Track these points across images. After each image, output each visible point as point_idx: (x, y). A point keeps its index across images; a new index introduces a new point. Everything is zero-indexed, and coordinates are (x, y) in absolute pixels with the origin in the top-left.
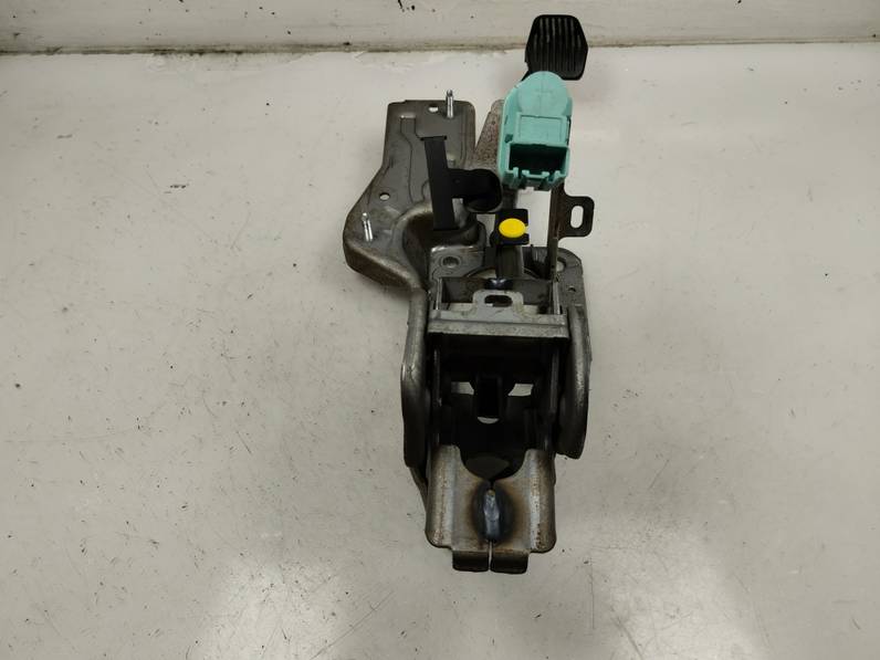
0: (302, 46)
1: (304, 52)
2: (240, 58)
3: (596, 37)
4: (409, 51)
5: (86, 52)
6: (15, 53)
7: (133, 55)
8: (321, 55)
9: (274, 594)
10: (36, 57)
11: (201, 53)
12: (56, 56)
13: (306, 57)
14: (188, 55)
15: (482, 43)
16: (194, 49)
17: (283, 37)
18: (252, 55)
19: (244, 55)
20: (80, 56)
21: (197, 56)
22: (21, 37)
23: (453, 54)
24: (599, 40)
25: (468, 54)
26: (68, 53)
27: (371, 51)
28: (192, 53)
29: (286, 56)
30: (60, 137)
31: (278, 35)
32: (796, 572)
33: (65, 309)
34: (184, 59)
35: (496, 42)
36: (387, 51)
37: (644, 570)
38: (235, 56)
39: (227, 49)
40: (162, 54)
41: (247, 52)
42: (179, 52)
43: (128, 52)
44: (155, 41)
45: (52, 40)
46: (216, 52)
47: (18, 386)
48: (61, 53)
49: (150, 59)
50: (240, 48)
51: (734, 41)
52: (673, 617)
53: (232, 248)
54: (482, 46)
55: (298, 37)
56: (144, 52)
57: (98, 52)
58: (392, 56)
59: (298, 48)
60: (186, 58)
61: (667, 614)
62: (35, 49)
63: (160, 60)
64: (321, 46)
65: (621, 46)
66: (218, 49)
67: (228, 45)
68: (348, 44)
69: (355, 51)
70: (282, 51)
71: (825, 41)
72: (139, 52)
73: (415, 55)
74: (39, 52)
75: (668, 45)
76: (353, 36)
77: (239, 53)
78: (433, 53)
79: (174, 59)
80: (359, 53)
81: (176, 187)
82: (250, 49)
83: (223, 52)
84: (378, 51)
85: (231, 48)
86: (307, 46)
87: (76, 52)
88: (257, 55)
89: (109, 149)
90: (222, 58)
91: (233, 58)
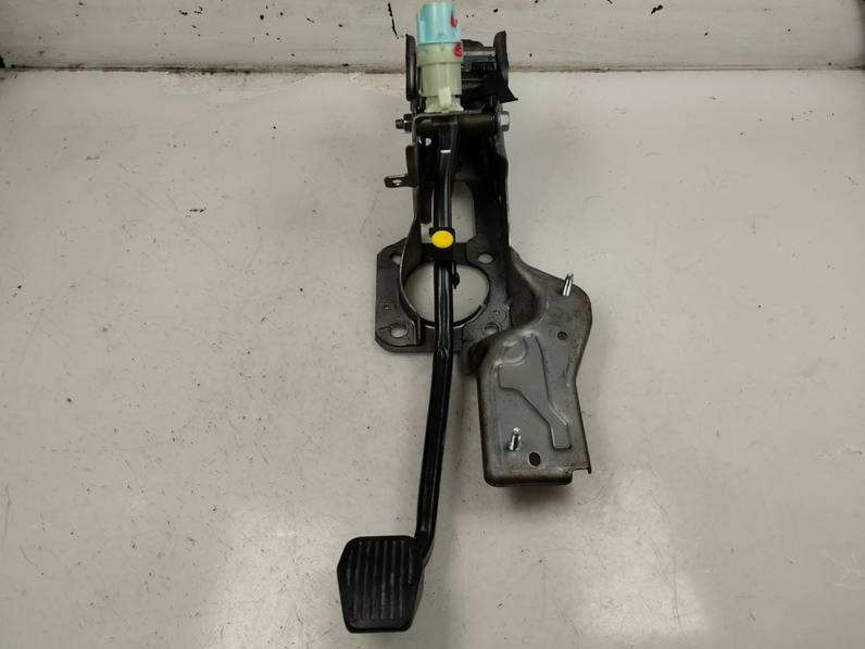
1: (306, 73)
2: (248, 77)
5: (107, 69)
6: (40, 68)
7: (150, 73)
9: (289, 584)
10: (59, 73)
11: (212, 71)
12: (78, 72)
13: (308, 77)
14: (200, 74)
16: (205, 67)
18: (258, 74)
19: (252, 75)
20: (100, 72)
21: (208, 75)
22: (47, 54)
24: (577, 65)
26: (90, 69)
27: (368, 72)
28: (204, 71)
29: (290, 76)
30: (89, 158)
31: (286, 58)
32: (708, 571)
33: (105, 330)
34: (197, 77)
36: (383, 73)
37: (585, 568)
38: (243, 74)
39: (235, 69)
40: (177, 72)
41: (254, 71)
42: (192, 70)
43: (145, 70)
44: (169, 60)
45: (73, 57)
46: (227, 71)
47: (69, 400)
48: (83, 69)
49: (166, 77)
50: (248, 68)
51: (701, 68)
52: (606, 607)
53: (246, 273)
55: (301, 58)
56: (160, 70)
57: (117, 69)
59: (301, 69)
60: (198, 77)
61: (602, 605)
62: (57, 65)
63: (175, 78)
64: (322, 66)
65: (597, 70)
66: (228, 67)
67: (236, 64)
68: (346, 65)
69: (353, 72)
70: (287, 71)
71: (786, 68)
72: (155, 70)
74: (62, 68)
75: (640, 71)
76: (351, 59)
77: (247, 72)
79: (188, 78)
80: (357, 74)
81: (195, 211)
82: (257, 68)
83: (232, 71)
84: (375, 72)
85: (240, 67)
86: (310, 67)
87: (95, 68)
88: (263, 76)
89: (134, 172)
90: (232, 77)
91: (241, 77)
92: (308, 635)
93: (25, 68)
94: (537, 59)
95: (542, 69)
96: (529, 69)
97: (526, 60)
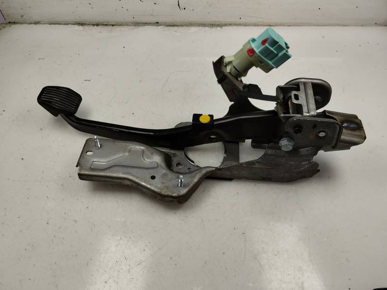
0: (139, 23)
1: (140, 26)
2: (114, 27)
4: (183, 26)
5: (51, 24)
6: (21, 23)
7: (70, 25)
8: (147, 27)
9: (121, 242)
10: (29, 25)
11: (97, 25)
12: (38, 25)
13: (140, 28)
15: (213, 23)
16: (94, 23)
17: (132, 20)
18: (118, 26)
19: (115, 27)
20: (48, 25)
21: (95, 27)
22: (24, 17)
23: (201, 28)
24: (261, 23)
25: (207, 28)
26: (43, 24)
27: (167, 26)
28: (94, 25)
29: (132, 27)
30: (40, 59)
31: (130, 19)
32: (326, 240)
33: (41, 129)
34: (90, 27)
35: (218, 23)
36: (174, 26)
37: (265, 237)
38: (111, 26)
39: (108, 24)
40: (82, 25)
41: (116, 25)
42: (89, 25)
43: (68, 24)
44: (78, 20)
45: (36, 18)
46: (104, 25)
47: (22, 159)
48: (40, 24)
49: (77, 27)
50: (113, 24)
51: (318, 25)
52: (276, 255)
53: (108, 106)
54: (212, 25)
55: (137, 19)
56: (74, 24)
57: (55, 24)
58: (175, 28)
59: (137, 24)
60: (91, 27)
61: (274, 254)
62: (29, 22)
63: (81, 28)
64: (147, 23)
66: (104, 24)
67: (109, 22)
68: (157, 23)
69: (160, 26)
70: (131, 25)
71: (356, 25)
72: (72, 24)
73: (186, 28)
74: (31, 23)
75: (290, 26)
76: (160, 20)
77: (113, 25)
78: (192, 27)
79: (86, 28)
80: (162, 27)
81: (86, 80)
82: (117, 24)
83: (106, 25)
84: (170, 26)
85: (110, 23)
86: (141, 23)
87: (46, 24)
88: (120, 27)
89: (59, 65)
90: (106, 27)
91: (110, 28)
92: (129, 265)
93: (14, 23)
94: (243, 20)
95: (246, 25)
96: (239, 25)
97: (238, 21)
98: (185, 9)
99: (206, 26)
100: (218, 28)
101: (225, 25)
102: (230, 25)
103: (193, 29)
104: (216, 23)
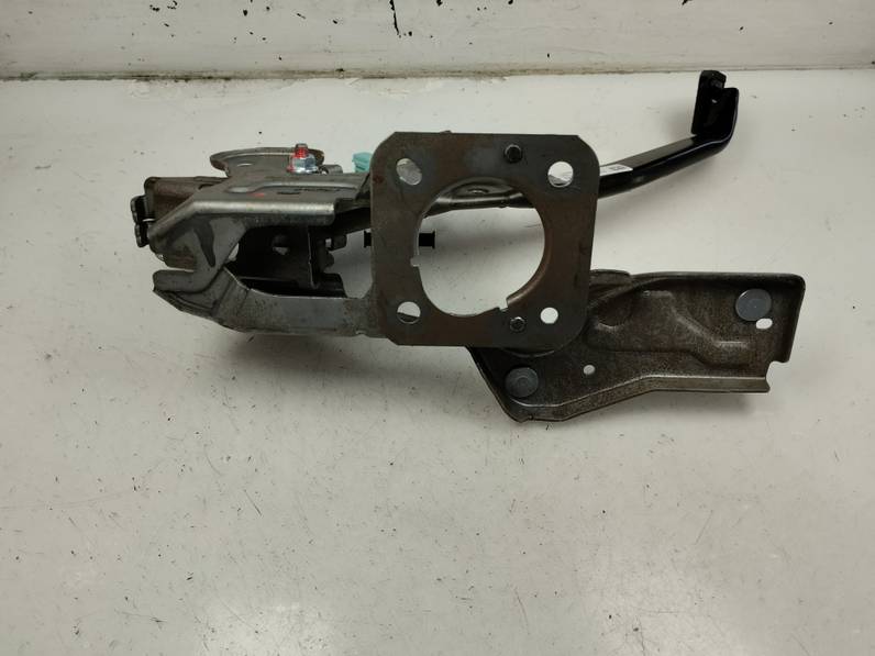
0: (293, 72)
1: (296, 79)
2: (228, 84)
3: (596, 64)
4: (405, 77)
5: (63, 78)
7: (114, 81)
8: (314, 82)
10: (9, 83)
11: (187, 79)
12: (31, 82)
13: (297, 84)
14: (173, 81)
15: (480, 69)
16: (179, 75)
17: (275, 64)
18: (240, 81)
19: (233, 81)
20: (56, 81)
21: (182, 83)
23: (451, 81)
24: (599, 67)
25: (466, 80)
26: (44, 79)
27: (365, 78)
28: (176, 79)
29: (277, 83)
30: (38, 168)
31: (270, 62)
33: (49, 356)
35: (495, 68)
36: (382, 77)
38: (223, 81)
39: (213, 75)
40: (145, 80)
41: (235, 78)
42: (163, 78)
43: (109, 78)
44: (137, 66)
45: (26, 65)
46: (204, 78)
48: (36, 78)
49: (132, 84)
50: (228, 74)
51: (735, 69)
54: (479, 73)
55: (291, 63)
56: (125, 78)
57: (76, 78)
58: (386, 83)
59: (289, 75)
60: (170, 84)
62: (6, 75)
63: (143, 86)
64: (313, 72)
65: (622, 72)
66: (205, 75)
67: (216, 71)
68: (342, 70)
69: (349, 77)
70: (273, 78)
71: (826, 67)
72: (121, 78)
73: (412, 82)
74: (12, 78)
76: (346, 62)
77: (227, 79)
78: (429, 79)
79: (158, 86)
80: (353, 80)
82: (238, 75)
83: (210, 78)
84: (373, 77)
85: (219, 74)
86: (299, 73)
87: (53, 78)
88: (246, 82)
89: (92, 181)
90: (210, 83)
91: (220, 85)
94: (555, 60)
95: (561, 72)
96: (546, 71)
97: (543, 62)
98: (410, 34)
99: (462, 77)
100: (495, 81)
101: (512, 73)
102: (524, 72)
103: (432, 85)
104: (489, 69)
